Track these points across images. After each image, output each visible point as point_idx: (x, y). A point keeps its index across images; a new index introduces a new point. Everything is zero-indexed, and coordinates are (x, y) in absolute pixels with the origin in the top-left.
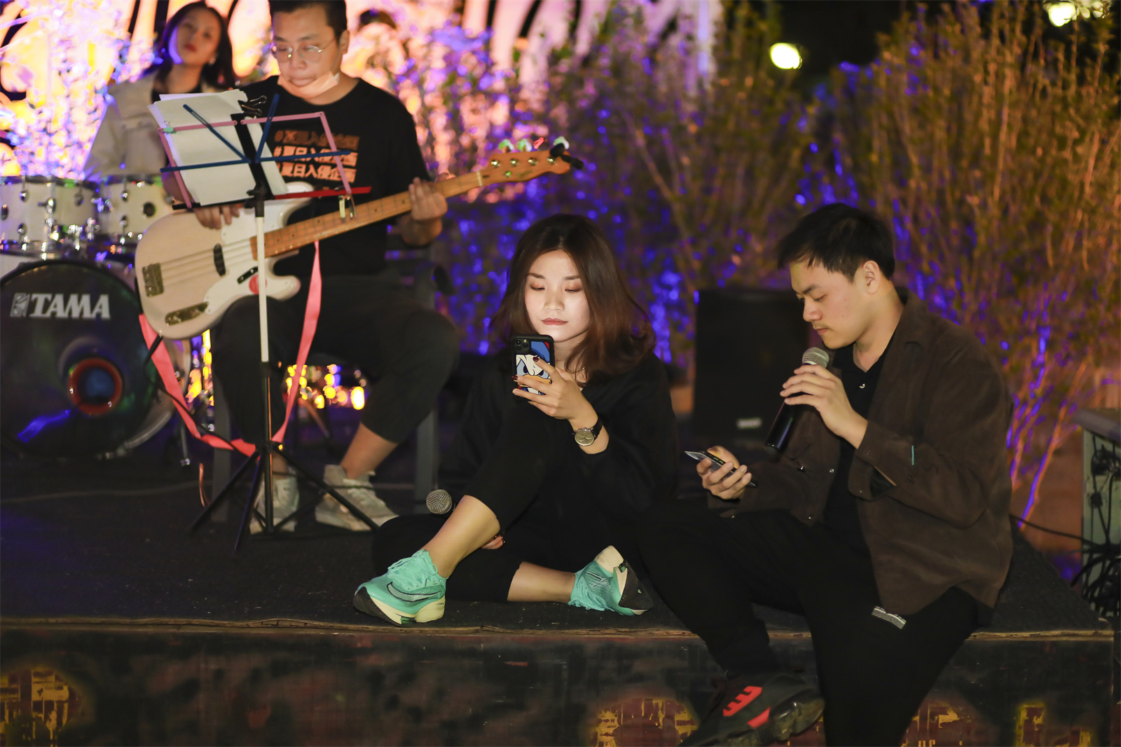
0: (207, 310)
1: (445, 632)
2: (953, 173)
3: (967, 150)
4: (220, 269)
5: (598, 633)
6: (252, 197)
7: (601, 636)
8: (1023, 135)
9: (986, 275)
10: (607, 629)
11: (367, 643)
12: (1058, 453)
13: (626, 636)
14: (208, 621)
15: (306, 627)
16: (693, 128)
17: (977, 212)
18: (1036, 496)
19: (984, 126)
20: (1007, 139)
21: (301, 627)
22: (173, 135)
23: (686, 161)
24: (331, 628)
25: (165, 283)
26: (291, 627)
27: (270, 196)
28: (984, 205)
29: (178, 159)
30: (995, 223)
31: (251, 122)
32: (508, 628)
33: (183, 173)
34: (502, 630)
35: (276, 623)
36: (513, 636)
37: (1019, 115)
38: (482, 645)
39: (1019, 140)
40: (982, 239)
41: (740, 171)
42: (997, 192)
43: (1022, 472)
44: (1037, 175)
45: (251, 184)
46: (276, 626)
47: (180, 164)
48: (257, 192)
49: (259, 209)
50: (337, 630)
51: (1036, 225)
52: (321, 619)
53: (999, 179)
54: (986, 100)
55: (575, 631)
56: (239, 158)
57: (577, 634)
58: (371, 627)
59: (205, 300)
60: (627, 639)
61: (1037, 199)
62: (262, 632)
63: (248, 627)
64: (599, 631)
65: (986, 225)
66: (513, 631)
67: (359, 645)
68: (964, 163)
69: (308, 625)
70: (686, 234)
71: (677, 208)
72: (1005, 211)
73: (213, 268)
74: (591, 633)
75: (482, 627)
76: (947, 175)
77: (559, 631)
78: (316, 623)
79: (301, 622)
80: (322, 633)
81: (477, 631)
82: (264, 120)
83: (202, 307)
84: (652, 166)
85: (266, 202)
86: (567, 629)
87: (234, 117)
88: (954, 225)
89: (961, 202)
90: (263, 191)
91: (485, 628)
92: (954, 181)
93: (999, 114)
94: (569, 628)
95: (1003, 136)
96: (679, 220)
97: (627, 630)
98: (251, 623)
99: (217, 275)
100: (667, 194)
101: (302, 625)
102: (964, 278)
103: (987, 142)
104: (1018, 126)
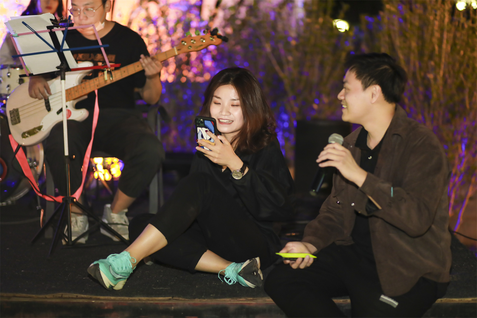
0: (42, 129)
1: (152, 300)
2: (420, 64)
3: (427, 52)
4: (48, 108)
5: (236, 300)
6: (59, 70)
7: (237, 302)
8: (454, 45)
9: (436, 114)
10: (241, 298)
11: (110, 307)
12: (471, 199)
13: (251, 302)
14: (24, 295)
15: (77, 298)
16: (293, 42)
17: (432, 82)
18: (461, 220)
19: (435, 40)
20: (446, 47)
21: (75, 298)
22: (18, 38)
23: (290, 58)
24: (91, 299)
25: (21, 117)
26: (69, 298)
27: (68, 69)
28: (435, 79)
29: (21, 50)
30: (441, 88)
31: (57, 30)
32: (186, 298)
33: (23, 57)
34: (183, 299)
35: (61, 296)
36: (189, 302)
37: (451, 35)
38: (173, 308)
39: (452, 48)
40: (435, 95)
41: (317, 63)
42: (441, 73)
43: (454, 208)
44: (461, 64)
45: (59, 63)
46: (61, 297)
47: (22, 53)
48: (61, 67)
49: (63, 76)
50: (94, 299)
51: (460, 88)
52: (86, 293)
53: (442, 66)
54: (436, 28)
55: (223, 299)
56: (52, 50)
57: (225, 301)
58: (112, 298)
59: (41, 124)
60: (251, 303)
61: (461, 76)
62: (54, 300)
63: (46, 298)
64: (236, 299)
65: (437, 89)
66: (189, 300)
67: (106, 308)
68: (426, 58)
69: (78, 297)
70: (291, 94)
71: (286, 82)
72: (445, 82)
73: (45, 107)
74: (232, 300)
75: (173, 297)
76: (417, 64)
77: (214, 300)
78: (83, 296)
79: (74, 295)
80: (86, 301)
81: (170, 299)
82: (64, 29)
83: (40, 128)
84: (274, 62)
85: (66, 73)
86: (219, 298)
87: (49, 27)
88: (421, 89)
89: (425, 78)
90: (64, 66)
91: (174, 298)
92: (421, 68)
93: (442, 35)
94: (220, 298)
95: (444, 46)
96: (287, 87)
97: (252, 298)
98: (48, 296)
99: (46, 111)
100: (282, 75)
101: (75, 297)
102: (426, 114)
103: (437, 48)
104: (451, 41)
